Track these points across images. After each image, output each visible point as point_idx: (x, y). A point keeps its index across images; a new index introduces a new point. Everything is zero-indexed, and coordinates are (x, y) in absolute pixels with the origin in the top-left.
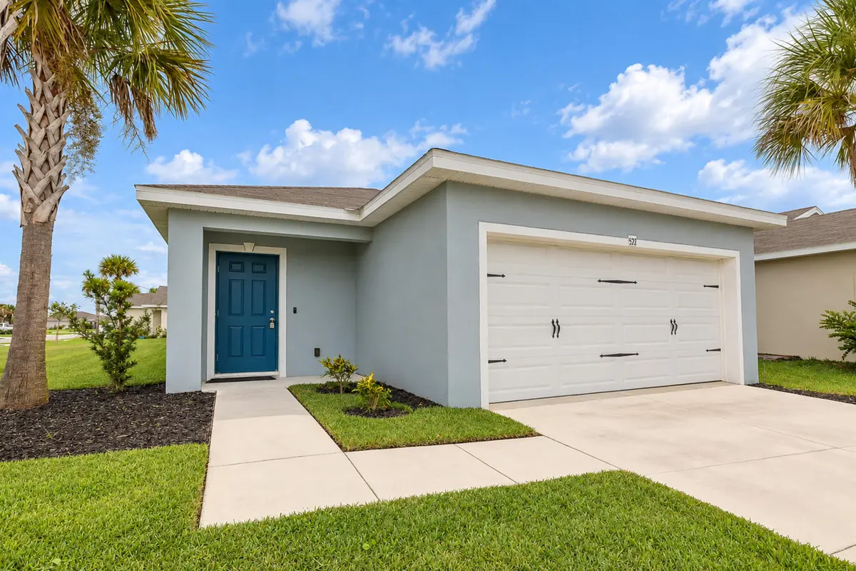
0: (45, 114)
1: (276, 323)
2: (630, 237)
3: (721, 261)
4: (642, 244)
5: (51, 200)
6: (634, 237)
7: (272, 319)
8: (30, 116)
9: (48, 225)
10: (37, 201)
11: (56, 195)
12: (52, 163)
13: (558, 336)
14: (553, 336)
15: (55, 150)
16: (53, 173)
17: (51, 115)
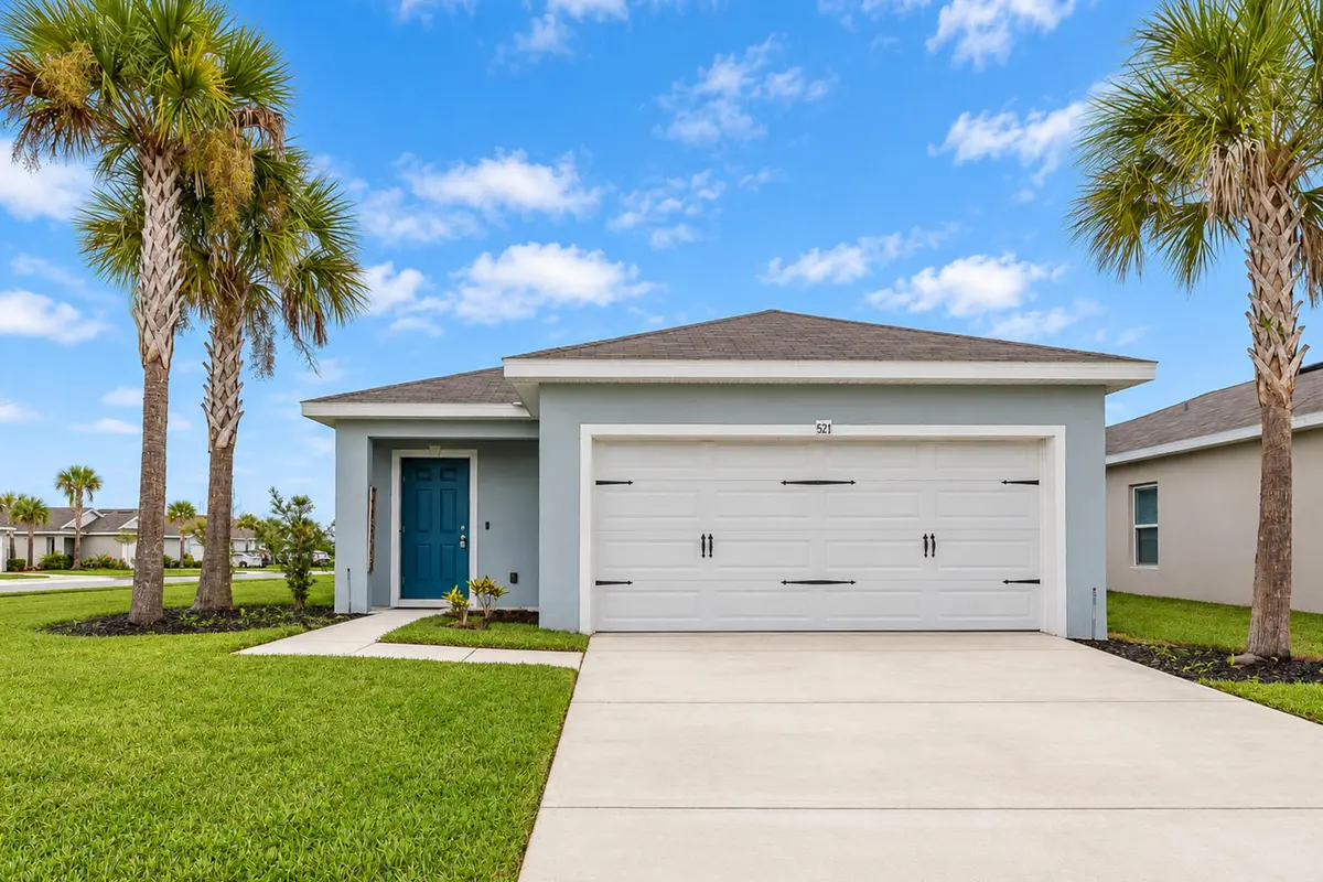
0: (223, 349)
1: (467, 541)
2: (818, 422)
3: (1042, 442)
4: (839, 431)
5: (230, 426)
6: (828, 422)
7: (463, 536)
8: (212, 354)
9: (229, 448)
10: (219, 429)
11: (234, 421)
12: (229, 392)
13: (711, 556)
14: (704, 556)
15: (230, 382)
16: (230, 402)
17: (227, 349)
